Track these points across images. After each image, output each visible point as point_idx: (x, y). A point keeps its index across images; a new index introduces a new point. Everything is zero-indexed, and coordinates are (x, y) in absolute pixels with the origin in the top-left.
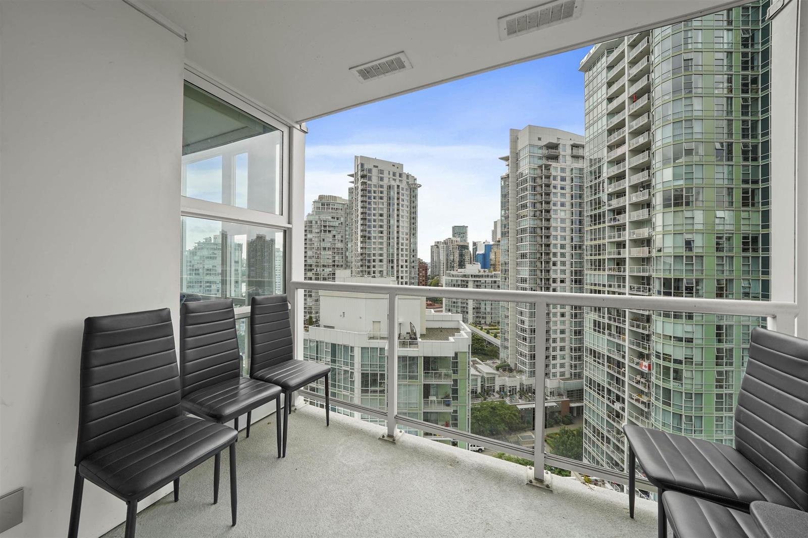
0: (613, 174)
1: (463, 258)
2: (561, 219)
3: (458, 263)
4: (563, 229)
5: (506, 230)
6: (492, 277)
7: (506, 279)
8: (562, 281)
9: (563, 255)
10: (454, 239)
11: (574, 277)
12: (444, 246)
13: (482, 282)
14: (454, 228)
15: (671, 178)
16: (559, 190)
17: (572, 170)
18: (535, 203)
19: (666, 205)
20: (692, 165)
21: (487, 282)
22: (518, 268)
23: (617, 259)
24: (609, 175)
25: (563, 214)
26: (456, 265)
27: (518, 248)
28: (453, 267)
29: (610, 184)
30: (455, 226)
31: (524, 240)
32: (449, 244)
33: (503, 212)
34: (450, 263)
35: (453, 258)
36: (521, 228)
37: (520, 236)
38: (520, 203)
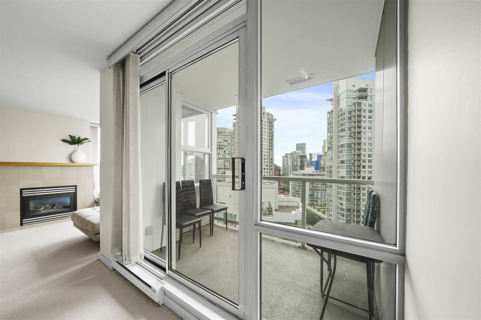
1: (303, 163)
2: (369, 137)
3: (300, 167)
4: (371, 145)
5: (331, 146)
6: (322, 175)
8: (369, 178)
9: (370, 161)
10: (297, 152)
12: (291, 156)
14: (297, 145)
16: (367, 119)
18: (350, 128)
22: (339, 170)
25: (370, 134)
26: (298, 168)
27: (339, 157)
28: (296, 169)
30: (298, 144)
31: (343, 152)
32: (294, 155)
33: (329, 134)
34: (295, 167)
35: (296, 163)
36: (341, 144)
37: (340, 149)
38: (340, 128)
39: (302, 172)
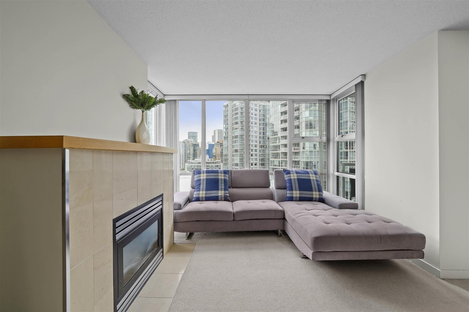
0: (283, 111)
1: (196, 152)
2: (255, 131)
3: (192, 155)
4: (256, 137)
5: (226, 136)
6: (216, 163)
7: (226, 164)
8: (256, 165)
9: (256, 151)
10: (189, 140)
11: (261, 162)
12: (183, 144)
13: (210, 166)
14: (189, 133)
15: (308, 116)
16: (254, 116)
17: (260, 105)
18: (242, 121)
19: (307, 128)
20: (316, 111)
21: (213, 166)
22: (233, 158)
23: (285, 152)
24: (282, 111)
25: (256, 128)
26: (191, 156)
27: (233, 147)
28: (189, 158)
29: (282, 115)
30: (190, 132)
31: (236, 142)
32: (186, 143)
33: (225, 126)
34: (188, 155)
35: (189, 152)
36: (235, 135)
37: (234, 140)
38: (234, 121)
39: (197, 161)
